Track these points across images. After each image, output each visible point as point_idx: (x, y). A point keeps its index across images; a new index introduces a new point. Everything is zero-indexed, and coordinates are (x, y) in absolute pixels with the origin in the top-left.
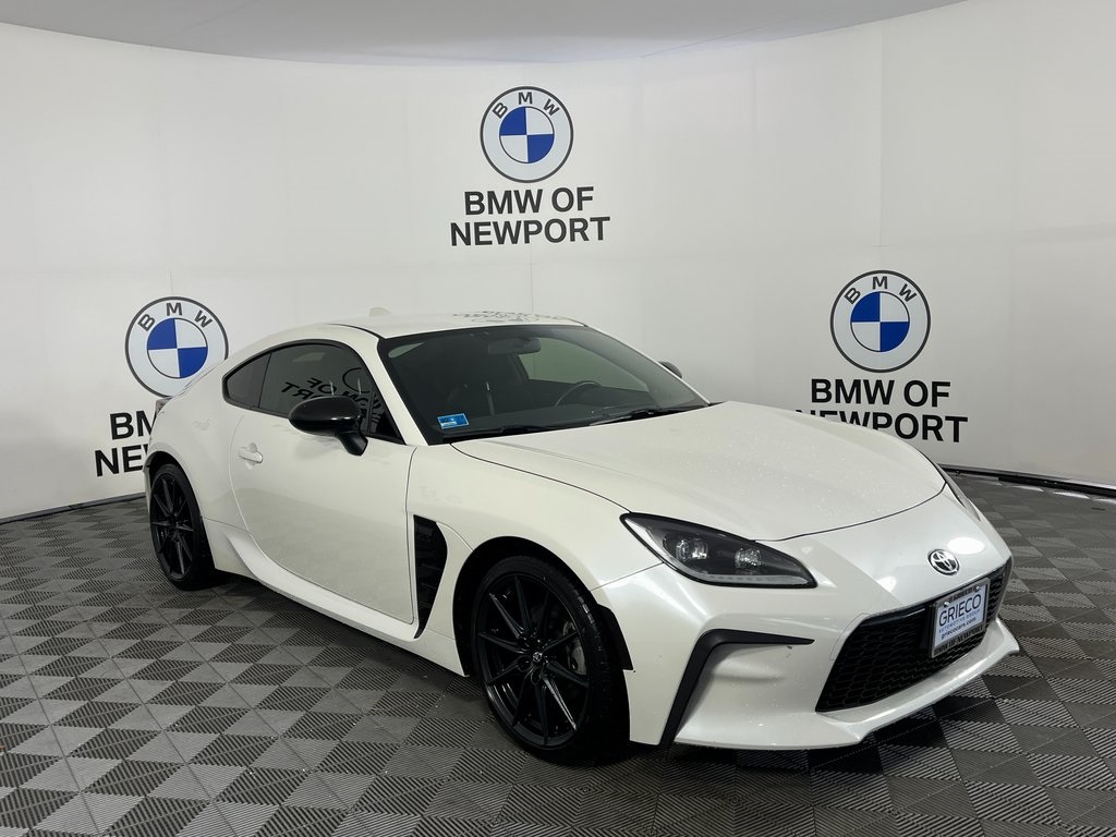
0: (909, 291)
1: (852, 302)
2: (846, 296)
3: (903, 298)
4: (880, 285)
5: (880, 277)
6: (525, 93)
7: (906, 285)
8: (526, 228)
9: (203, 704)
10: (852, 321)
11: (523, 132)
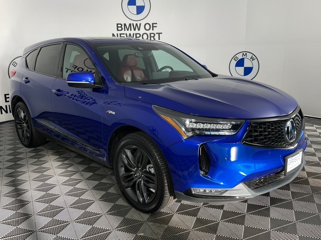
0: (253, 58)
1: (236, 61)
2: (234, 59)
3: (251, 60)
4: (244, 56)
5: (245, 53)
7: (252, 56)
8: (136, 36)
10: (235, 67)
11: (135, 5)
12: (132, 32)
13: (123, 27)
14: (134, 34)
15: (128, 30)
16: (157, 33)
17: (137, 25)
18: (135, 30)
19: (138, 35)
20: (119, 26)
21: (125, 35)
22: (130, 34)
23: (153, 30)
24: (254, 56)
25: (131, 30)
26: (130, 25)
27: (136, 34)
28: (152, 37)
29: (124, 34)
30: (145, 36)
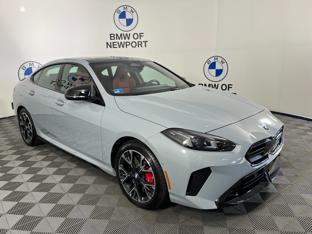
0: (223, 61)
1: (209, 64)
2: (207, 63)
3: (222, 63)
4: (216, 60)
5: (216, 57)
6: (125, 7)
7: (222, 60)
8: (126, 44)
9: (37, 174)
10: (209, 69)
11: (125, 18)
12: (123, 41)
13: (115, 36)
14: (124, 42)
15: (119, 39)
16: (143, 42)
17: (127, 34)
18: (125, 39)
19: (128, 44)
20: (112, 36)
21: (117, 44)
22: (121, 43)
23: (140, 39)
24: (223, 60)
25: (122, 39)
26: (121, 35)
27: (126, 42)
28: (140, 44)
29: (116, 42)
30: (134, 44)
